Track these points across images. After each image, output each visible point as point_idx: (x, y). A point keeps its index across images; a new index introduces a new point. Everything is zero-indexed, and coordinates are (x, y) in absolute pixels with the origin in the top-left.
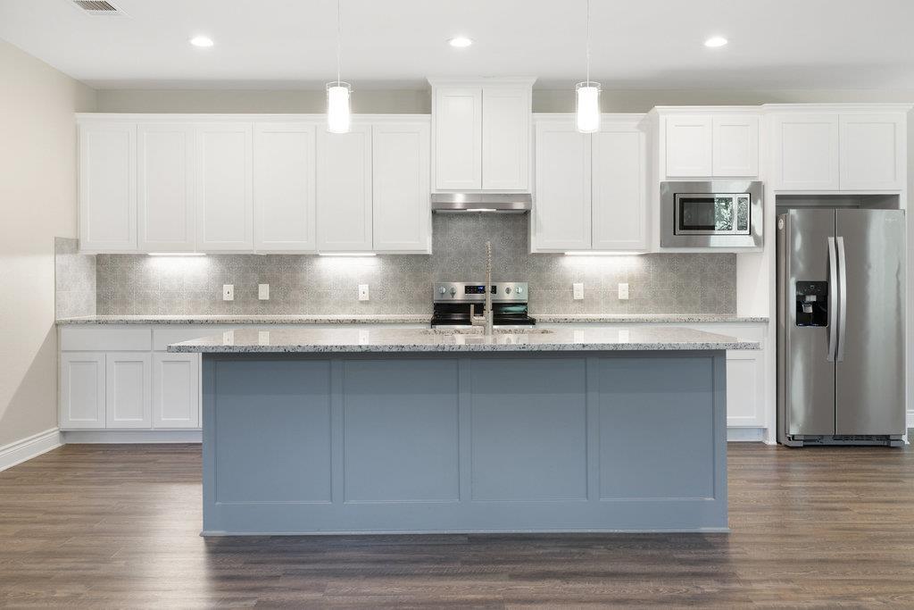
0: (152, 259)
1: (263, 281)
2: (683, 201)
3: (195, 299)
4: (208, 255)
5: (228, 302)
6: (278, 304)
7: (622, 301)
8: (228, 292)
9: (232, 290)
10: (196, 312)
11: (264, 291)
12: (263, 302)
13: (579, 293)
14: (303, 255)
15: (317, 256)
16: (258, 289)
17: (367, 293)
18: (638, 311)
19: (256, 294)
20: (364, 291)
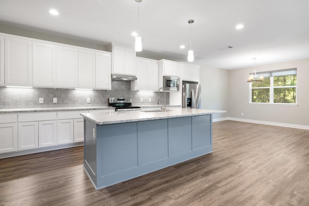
0: (8, 88)
1: (55, 97)
2: (167, 80)
3: (27, 103)
4: (33, 88)
5: (41, 104)
6: (60, 104)
7: (150, 102)
8: (41, 100)
9: (43, 100)
10: (28, 107)
11: (55, 100)
12: (55, 104)
13: (141, 101)
14: (69, 89)
15: (74, 89)
16: (53, 99)
17: (89, 100)
18: (153, 104)
19: (52, 101)
20: (88, 100)
